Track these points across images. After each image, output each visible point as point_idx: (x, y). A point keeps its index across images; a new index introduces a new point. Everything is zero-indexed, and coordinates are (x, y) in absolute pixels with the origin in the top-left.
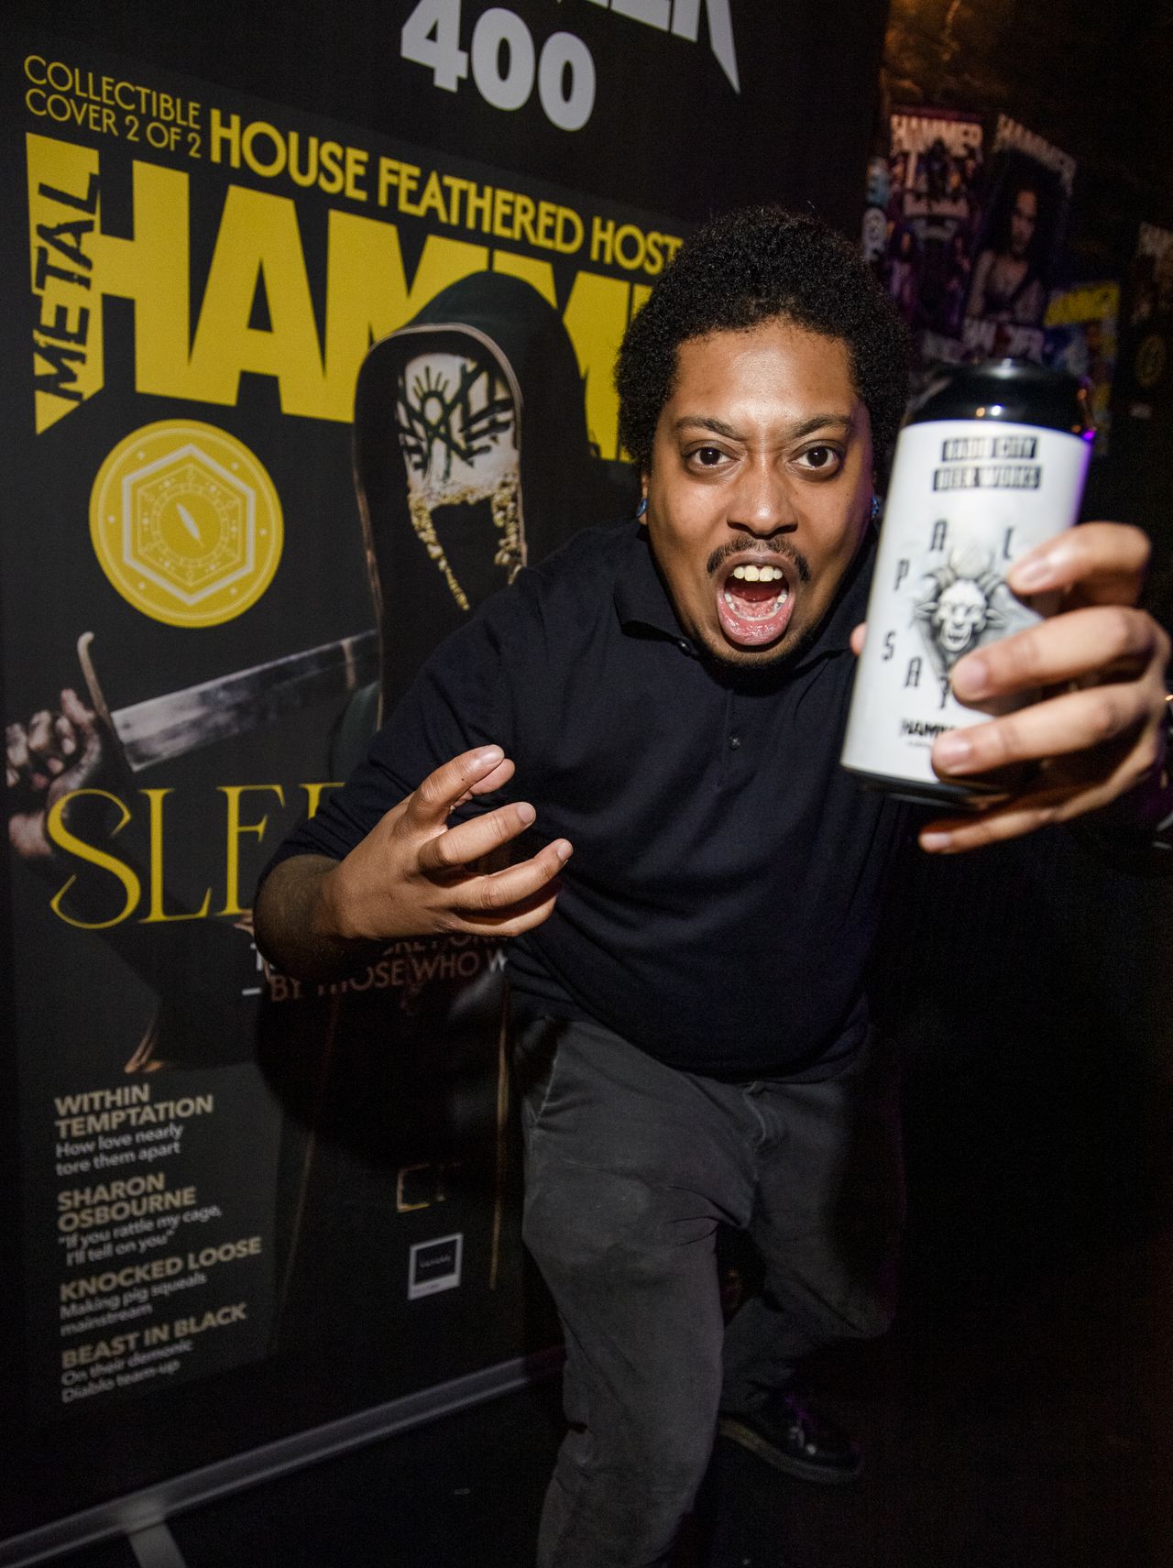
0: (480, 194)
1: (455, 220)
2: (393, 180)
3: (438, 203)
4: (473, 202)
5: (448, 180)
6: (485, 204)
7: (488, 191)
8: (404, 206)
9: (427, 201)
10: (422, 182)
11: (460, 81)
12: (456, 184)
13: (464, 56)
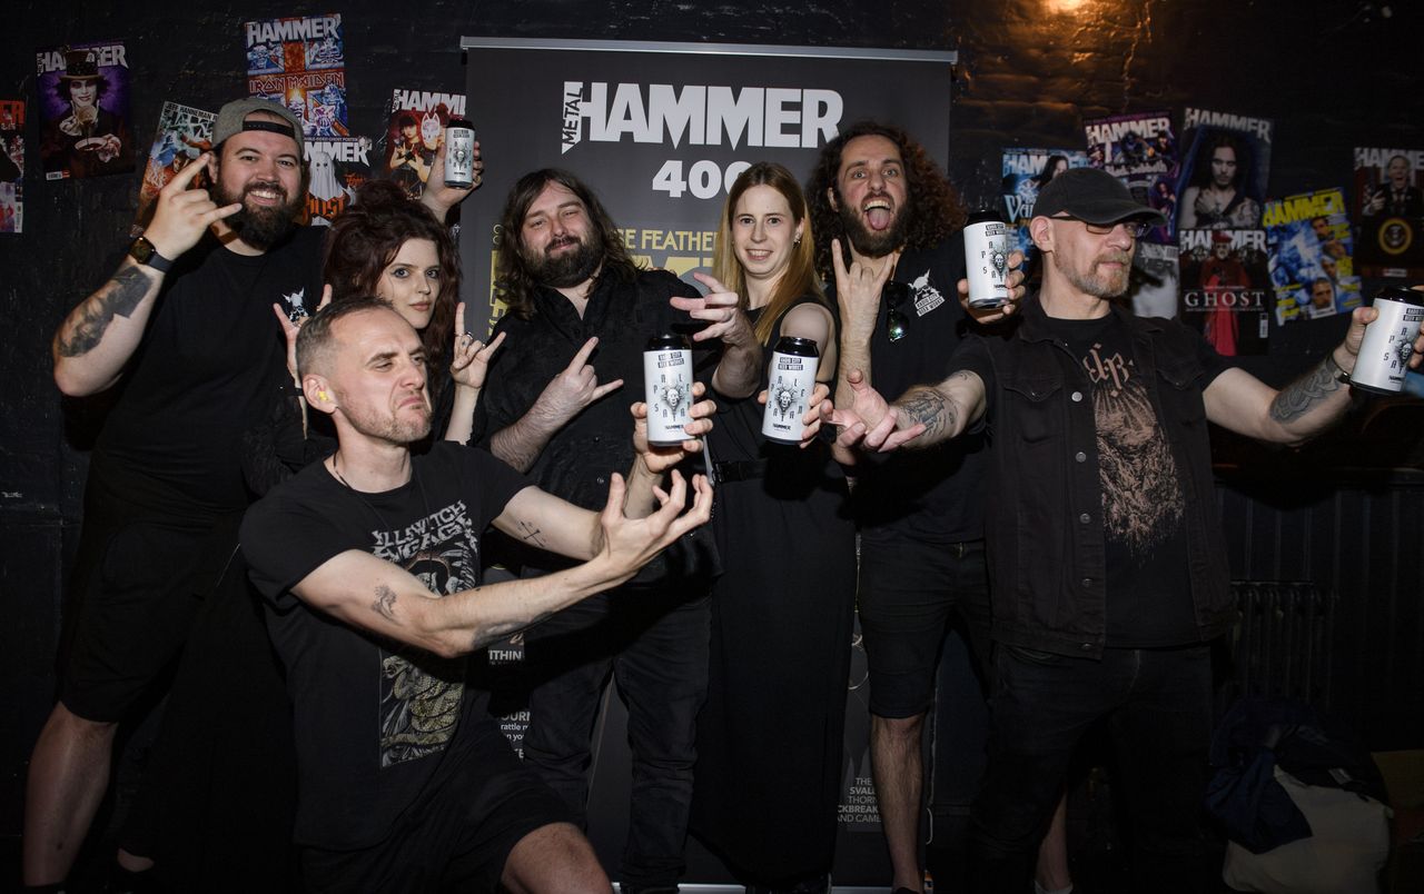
0: (694, 235)
1: (681, 248)
2: (650, 238)
3: (673, 243)
4: (691, 239)
5: (677, 233)
6: (698, 239)
7: (699, 234)
8: (654, 247)
9: (667, 243)
10: (664, 237)
11: (682, 192)
12: (681, 234)
13: (685, 183)
